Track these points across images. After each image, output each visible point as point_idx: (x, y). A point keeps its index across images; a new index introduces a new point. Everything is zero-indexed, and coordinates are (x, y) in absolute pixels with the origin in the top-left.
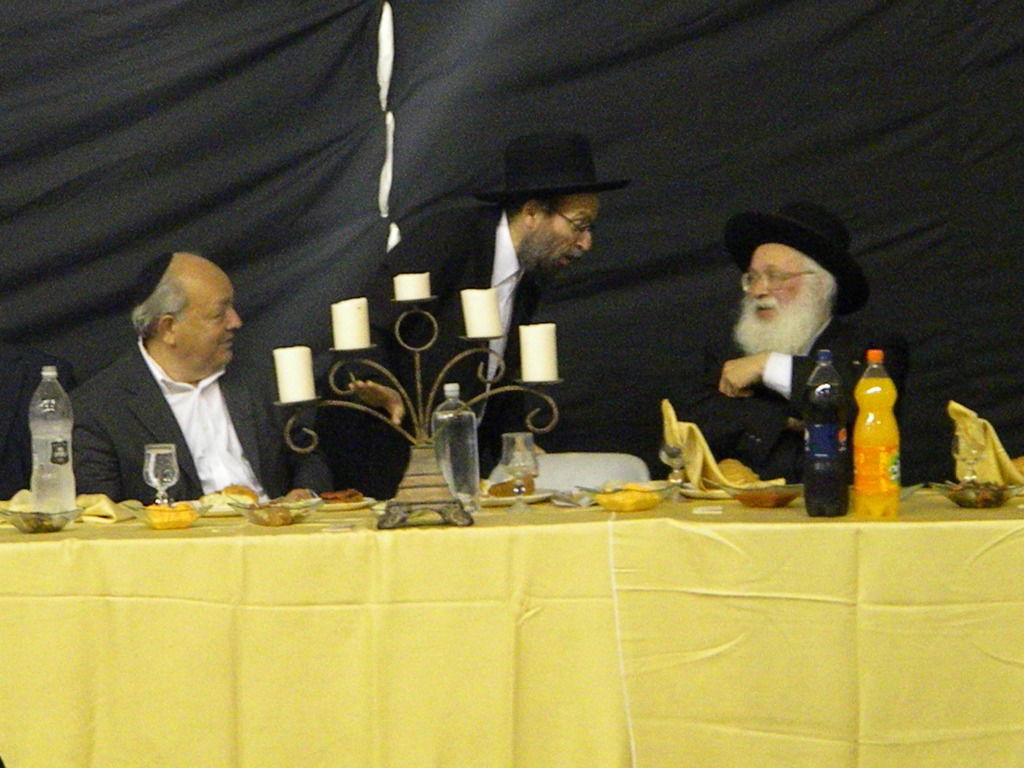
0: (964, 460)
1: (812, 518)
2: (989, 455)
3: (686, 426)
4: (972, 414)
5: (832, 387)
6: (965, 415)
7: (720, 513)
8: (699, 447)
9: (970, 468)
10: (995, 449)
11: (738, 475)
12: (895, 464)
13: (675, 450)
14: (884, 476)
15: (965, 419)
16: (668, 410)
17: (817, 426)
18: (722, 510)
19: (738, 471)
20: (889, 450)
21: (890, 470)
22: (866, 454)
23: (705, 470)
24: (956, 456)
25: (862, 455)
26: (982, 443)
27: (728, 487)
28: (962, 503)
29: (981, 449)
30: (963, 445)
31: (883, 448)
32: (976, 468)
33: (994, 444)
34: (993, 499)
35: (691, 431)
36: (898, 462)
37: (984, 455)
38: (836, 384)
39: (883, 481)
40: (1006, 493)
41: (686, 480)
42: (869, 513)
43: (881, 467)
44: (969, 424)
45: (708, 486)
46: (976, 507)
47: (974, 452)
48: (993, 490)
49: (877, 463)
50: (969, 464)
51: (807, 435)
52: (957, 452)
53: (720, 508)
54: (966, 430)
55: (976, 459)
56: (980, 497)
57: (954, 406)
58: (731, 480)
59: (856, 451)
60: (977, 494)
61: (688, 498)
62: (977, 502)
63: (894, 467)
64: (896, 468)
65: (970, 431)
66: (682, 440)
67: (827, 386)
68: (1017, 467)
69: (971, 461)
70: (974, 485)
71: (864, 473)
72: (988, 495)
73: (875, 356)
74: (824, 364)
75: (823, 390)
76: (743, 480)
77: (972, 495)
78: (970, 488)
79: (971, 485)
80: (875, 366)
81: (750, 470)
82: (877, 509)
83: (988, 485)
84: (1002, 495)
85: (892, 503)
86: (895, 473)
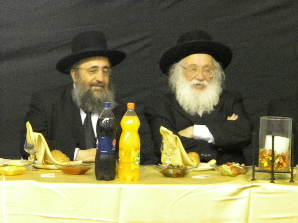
0: (166, 154)
1: (99, 181)
2: (177, 152)
3: (37, 134)
4: (171, 133)
5: (110, 119)
6: (168, 133)
7: (54, 177)
8: (42, 145)
9: (168, 157)
10: (180, 149)
11: (60, 158)
12: (138, 157)
13: (31, 146)
14: (133, 162)
15: (167, 135)
16: (29, 126)
17: (103, 138)
18: (55, 176)
19: (60, 157)
20: (136, 150)
21: (136, 159)
22: (125, 152)
23: (46, 156)
24: (162, 151)
25: (123, 152)
26: (174, 145)
27: (56, 164)
28: (166, 175)
29: (174, 149)
30: (165, 146)
31: (133, 149)
32: (171, 157)
33: (180, 147)
34: (181, 174)
35: (39, 136)
36: (139, 155)
37: (175, 152)
38: (112, 118)
39: (132, 164)
40: (187, 171)
41: (36, 159)
42: (125, 179)
43: (132, 158)
44: (169, 137)
45: (47, 163)
46: (173, 177)
47: (170, 150)
48: (181, 169)
49: (130, 156)
50: (168, 156)
51: (97, 142)
52: (163, 150)
53: (53, 174)
54: (168, 139)
55: (171, 154)
56: (175, 172)
57: (163, 129)
58: (57, 160)
59: (119, 150)
60: (173, 171)
61: (36, 168)
62: (173, 175)
63: (137, 158)
64: (139, 158)
65: (169, 140)
66: (35, 141)
67: (108, 119)
68: (189, 157)
69: (169, 154)
70: (172, 166)
71: (123, 160)
72: (179, 171)
73: (131, 106)
74: (106, 109)
75: (106, 121)
76: (62, 160)
77: (171, 171)
78: (170, 168)
79: (171, 166)
80: (131, 111)
81: (66, 156)
82: (129, 177)
83: (178, 166)
84: (185, 172)
85: (136, 175)
86: (138, 161)
